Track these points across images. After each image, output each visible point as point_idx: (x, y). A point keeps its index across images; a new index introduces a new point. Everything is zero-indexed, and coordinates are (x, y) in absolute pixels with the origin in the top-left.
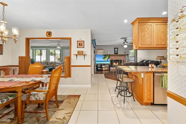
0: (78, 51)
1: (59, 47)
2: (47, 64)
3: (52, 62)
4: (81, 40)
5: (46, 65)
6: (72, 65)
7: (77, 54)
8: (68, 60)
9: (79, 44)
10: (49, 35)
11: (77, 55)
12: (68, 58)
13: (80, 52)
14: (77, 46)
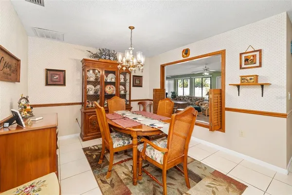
0: (242, 77)
1: (206, 74)
2: (191, 100)
3: (197, 98)
4: (251, 49)
5: (189, 101)
6: (226, 107)
7: (239, 83)
8: (217, 96)
9: (246, 60)
10: (186, 54)
11: (238, 86)
12: (219, 92)
13: (248, 78)
14: (241, 66)
